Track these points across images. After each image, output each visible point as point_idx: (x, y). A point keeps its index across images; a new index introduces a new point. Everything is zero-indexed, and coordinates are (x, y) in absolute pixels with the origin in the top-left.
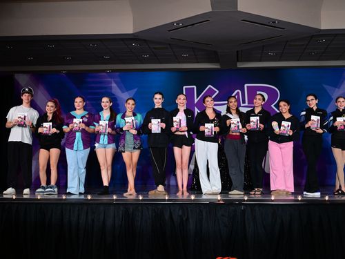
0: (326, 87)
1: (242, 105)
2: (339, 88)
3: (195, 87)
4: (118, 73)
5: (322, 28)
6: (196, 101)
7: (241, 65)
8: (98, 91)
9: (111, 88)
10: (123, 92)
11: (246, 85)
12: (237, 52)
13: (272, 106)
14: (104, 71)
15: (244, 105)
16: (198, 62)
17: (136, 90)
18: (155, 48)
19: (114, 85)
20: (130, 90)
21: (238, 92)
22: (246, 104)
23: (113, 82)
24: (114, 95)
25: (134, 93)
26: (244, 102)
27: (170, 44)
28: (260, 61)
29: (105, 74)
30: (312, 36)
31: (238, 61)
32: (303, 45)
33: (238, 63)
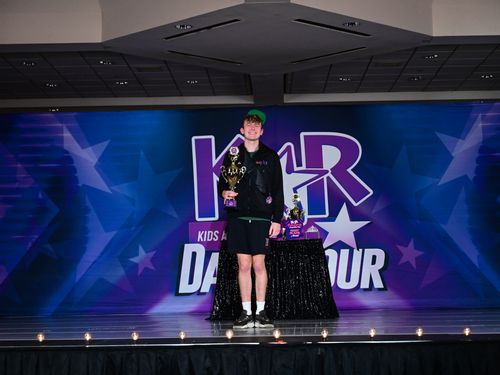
0: (439, 135)
2: (464, 139)
3: (212, 138)
4: (75, 114)
5: (434, 35)
6: (215, 162)
7: (289, 99)
8: (41, 145)
9: (61, 140)
10: (83, 148)
11: (302, 135)
12: (285, 76)
13: (349, 170)
14: (46, 110)
15: (300, 169)
16: (215, 94)
17: (106, 143)
18: (139, 70)
19: (67, 135)
20: (96, 143)
21: (289, 147)
22: (304, 168)
23: (65, 129)
24: (67, 152)
25: (103, 149)
26: (299, 164)
27: (165, 62)
28: (324, 91)
29: (49, 115)
30: (416, 49)
31: (285, 92)
32: (398, 64)
33: (285, 96)
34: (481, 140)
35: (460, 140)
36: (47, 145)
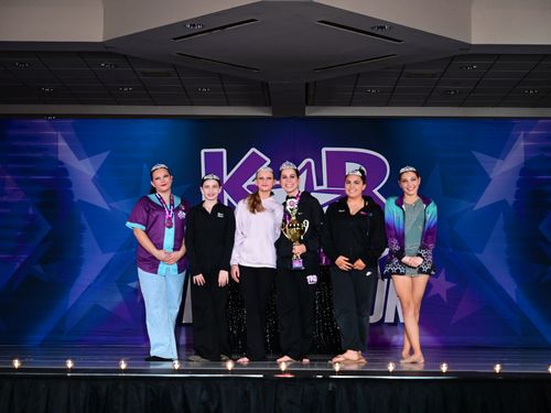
0: (478, 155)
1: (316, 188)
2: (503, 159)
3: (224, 151)
4: (71, 121)
6: (226, 178)
7: (311, 112)
8: (30, 155)
9: (56, 149)
10: (80, 158)
11: (324, 150)
12: (307, 85)
13: (375, 191)
14: (42, 116)
15: (320, 188)
16: (229, 104)
17: (105, 154)
18: (145, 74)
19: (62, 144)
20: (94, 154)
21: (309, 164)
22: (325, 187)
23: (60, 136)
24: (61, 163)
25: (102, 161)
26: (320, 183)
27: (174, 66)
28: (350, 104)
30: (454, 57)
31: (307, 104)
32: (433, 76)
33: (307, 108)
34: (523, 161)
35: (500, 161)
36: (40, 155)
